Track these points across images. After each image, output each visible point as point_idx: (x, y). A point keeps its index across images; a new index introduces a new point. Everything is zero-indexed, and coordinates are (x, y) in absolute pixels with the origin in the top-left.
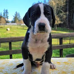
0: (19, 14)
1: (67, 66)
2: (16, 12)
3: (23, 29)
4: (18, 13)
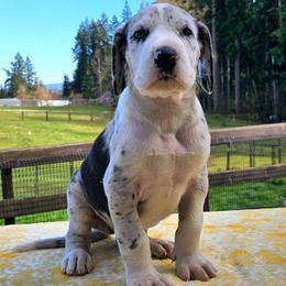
0: (28, 64)
1: (241, 236)
2: (18, 57)
4: (24, 59)
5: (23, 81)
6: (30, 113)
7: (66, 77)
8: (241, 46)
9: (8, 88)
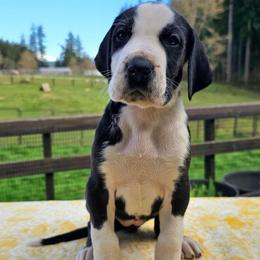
9: (63, 59)
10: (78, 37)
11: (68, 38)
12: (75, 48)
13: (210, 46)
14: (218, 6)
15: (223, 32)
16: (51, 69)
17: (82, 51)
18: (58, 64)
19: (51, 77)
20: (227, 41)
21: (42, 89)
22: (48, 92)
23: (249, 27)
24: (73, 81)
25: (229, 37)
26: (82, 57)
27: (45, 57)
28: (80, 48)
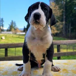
3: (19, 38)
5: (13, 27)
6: (15, 36)
7: (24, 27)
8: (71, 20)
9: (9, 29)
10: (15, 22)
11: (11, 22)
12: (14, 25)
13: (58, 25)
14: (60, 13)
15: (62, 21)
16: (6, 32)
17: (16, 26)
18: (8, 31)
19: (5, 35)
20: (63, 23)
21: (2, 39)
22: (4, 40)
23: (70, 19)
24: (13, 36)
25: (64, 22)
26: (16, 28)
27: (3, 28)
28: (15, 25)
